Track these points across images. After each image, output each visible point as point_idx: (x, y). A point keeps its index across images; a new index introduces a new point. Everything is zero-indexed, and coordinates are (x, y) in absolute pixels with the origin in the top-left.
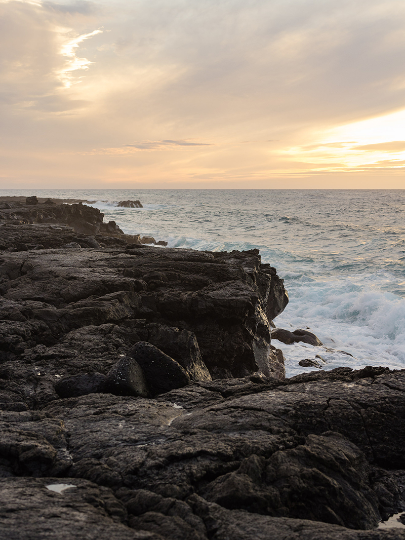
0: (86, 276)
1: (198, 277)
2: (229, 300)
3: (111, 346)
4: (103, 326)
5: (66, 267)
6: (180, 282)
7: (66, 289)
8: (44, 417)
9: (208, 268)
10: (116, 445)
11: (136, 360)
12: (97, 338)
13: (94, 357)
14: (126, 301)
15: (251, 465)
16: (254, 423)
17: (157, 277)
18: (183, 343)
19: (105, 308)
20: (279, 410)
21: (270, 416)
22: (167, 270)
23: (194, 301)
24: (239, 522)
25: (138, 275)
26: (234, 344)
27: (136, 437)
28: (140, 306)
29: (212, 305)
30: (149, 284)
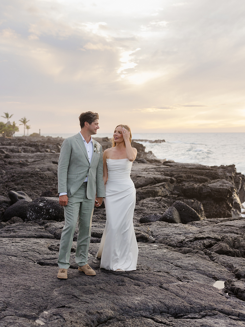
0: (145, 176)
1: (203, 177)
2: (219, 188)
3: (161, 206)
4: (157, 198)
5: (135, 171)
6: (193, 179)
7: (137, 182)
8: (141, 226)
9: (207, 173)
10: (172, 235)
11: (176, 208)
12: (155, 203)
13: (154, 210)
14: (167, 187)
15: (228, 240)
16: (230, 231)
17: (181, 177)
18: (196, 207)
19: (157, 190)
20: (241, 226)
21: (237, 228)
22: (186, 174)
23: (201, 189)
24: (224, 258)
25: (172, 175)
26: (222, 211)
27: (181, 233)
28: (174, 191)
29: (210, 191)
30: (177, 180)
